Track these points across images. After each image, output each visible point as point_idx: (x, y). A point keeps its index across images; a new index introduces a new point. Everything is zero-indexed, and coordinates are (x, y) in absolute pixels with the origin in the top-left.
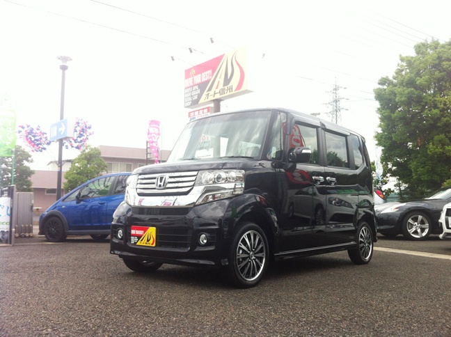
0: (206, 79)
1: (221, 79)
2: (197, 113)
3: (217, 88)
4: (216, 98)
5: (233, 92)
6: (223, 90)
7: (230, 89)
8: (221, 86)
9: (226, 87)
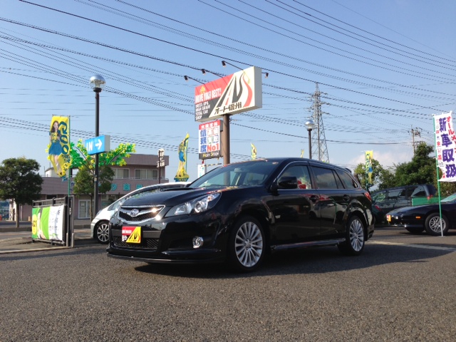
0: (216, 96)
1: (230, 96)
2: (207, 126)
3: (226, 104)
4: (225, 113)
5: (242, 108)
6: (232, 106)
7: (240, 105)
8: (230, 102)
9: (235, 104)
